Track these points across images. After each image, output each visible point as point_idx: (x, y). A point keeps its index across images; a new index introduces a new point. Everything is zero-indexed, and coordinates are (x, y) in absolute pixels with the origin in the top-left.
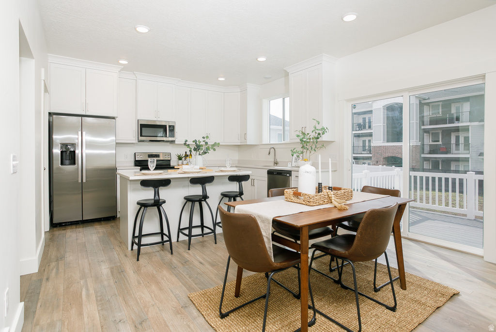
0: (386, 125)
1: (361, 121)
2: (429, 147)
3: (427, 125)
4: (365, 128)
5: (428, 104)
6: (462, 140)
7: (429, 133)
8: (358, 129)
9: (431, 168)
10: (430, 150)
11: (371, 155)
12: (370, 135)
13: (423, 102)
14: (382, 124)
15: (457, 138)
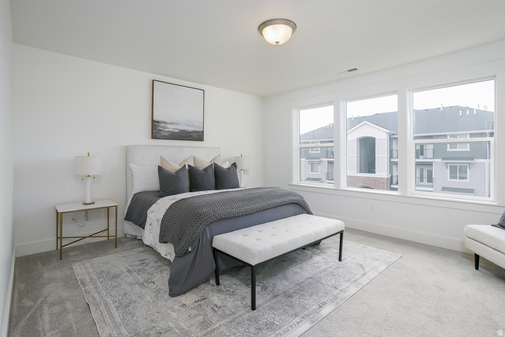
0: (359, 156)
2: (397, 178)
3: (396, 158)
7: (397, 165)
8: (332, 156)
10: (398, 181)
13: (392, 137)
15: (422, 170)
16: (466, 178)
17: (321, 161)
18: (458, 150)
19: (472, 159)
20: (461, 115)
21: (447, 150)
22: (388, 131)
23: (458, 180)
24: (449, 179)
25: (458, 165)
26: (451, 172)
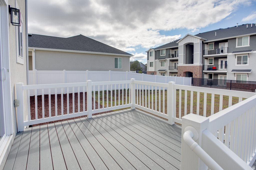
0: (185, 55)
1: (174, 53)
2: (207, 67)
3: (207, 55)
4: (175, 56)
5: (207, 43)
6: (224, 63)
7: (208, 59)
8: (172, 57)
9: (208, 78)
10: (208, 68)
11: (177, 71)
12: (177, 60)
13: (204, 42)
14: (183, 54)
15: (222, 62)
16: (247, 63)
17: (166, 60)
18: (242, 46)
19: (251, 51)
20: (247, 27)
21: (236, 47)
22: (200, 38)
23: (242, 65)
24: (236, 65)
25: (242, 56)
26: (238, 60)
